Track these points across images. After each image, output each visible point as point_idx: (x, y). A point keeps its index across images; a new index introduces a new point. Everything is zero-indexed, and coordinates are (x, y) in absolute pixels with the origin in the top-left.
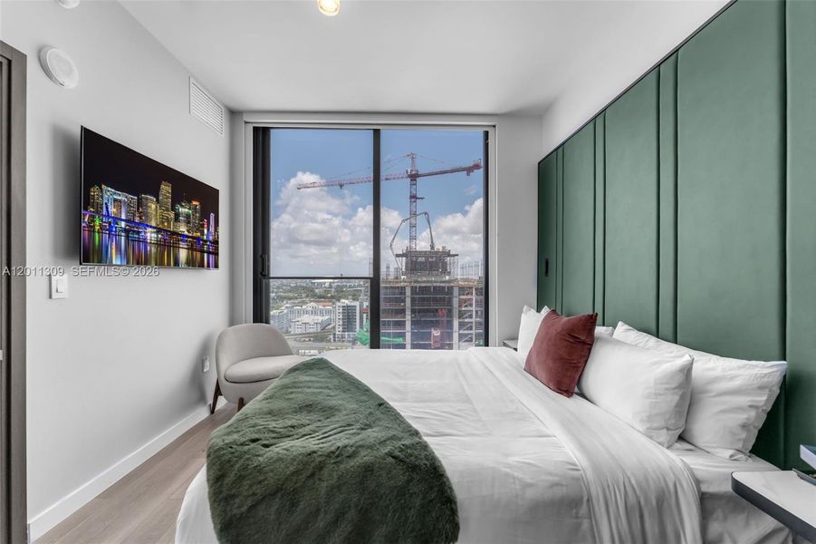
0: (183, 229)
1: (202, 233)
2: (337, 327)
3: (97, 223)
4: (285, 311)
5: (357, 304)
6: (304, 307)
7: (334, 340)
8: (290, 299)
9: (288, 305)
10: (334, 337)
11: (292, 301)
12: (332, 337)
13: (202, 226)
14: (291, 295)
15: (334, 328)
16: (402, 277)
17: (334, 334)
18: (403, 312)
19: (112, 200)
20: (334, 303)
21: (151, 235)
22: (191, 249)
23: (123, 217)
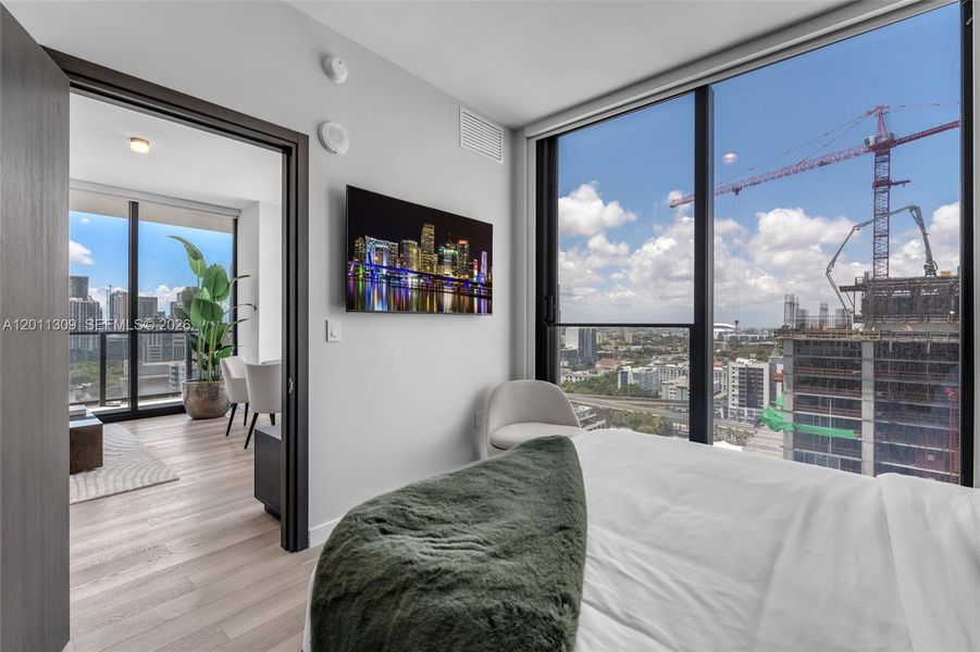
0: (448, 272)
1: (472, 275)
2: (730, 397)
3: (361, 272)
4: (655, 369)
5: (765, 366)
6: (680, 365)
7: (726, 417)
8: (661, 353)
9: (657, 362)
10: (726, 413)
11: (665, 356)
12: (721, 411)
13: (472, 267)
14: (663, 348)
15: (725, 398)
16: (855, 326)
17: (726, 408)
18: (855, 385)
19: (375, 249)
20: (725, 364)
21: (412, 280)
22: (457, 293)
23: (385, 264)
